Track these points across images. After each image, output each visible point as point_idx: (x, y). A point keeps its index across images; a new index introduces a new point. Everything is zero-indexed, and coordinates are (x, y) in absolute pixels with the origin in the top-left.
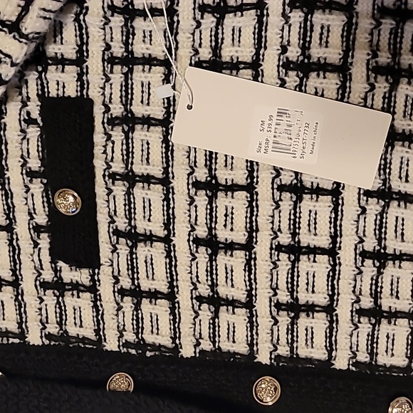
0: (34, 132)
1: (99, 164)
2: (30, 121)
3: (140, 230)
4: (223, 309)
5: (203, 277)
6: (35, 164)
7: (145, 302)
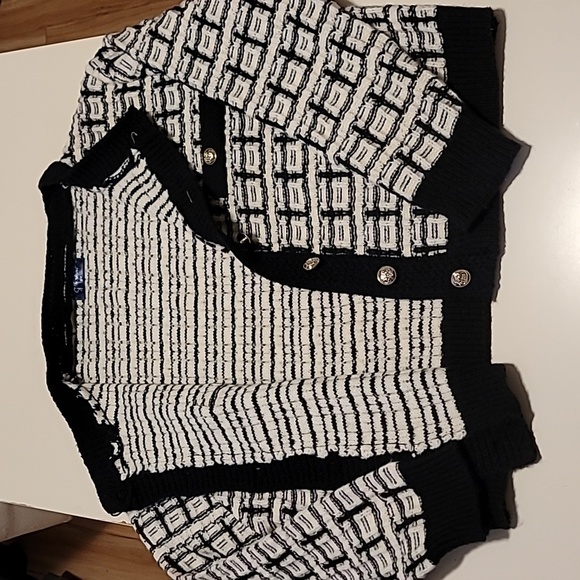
0: (197, 117)
1: (227, 132)
2: (195, 112)
3: (248, 172)
4: (293, 217)
5: (281, 198)
6: (197, 136)
7: (252, 216)
